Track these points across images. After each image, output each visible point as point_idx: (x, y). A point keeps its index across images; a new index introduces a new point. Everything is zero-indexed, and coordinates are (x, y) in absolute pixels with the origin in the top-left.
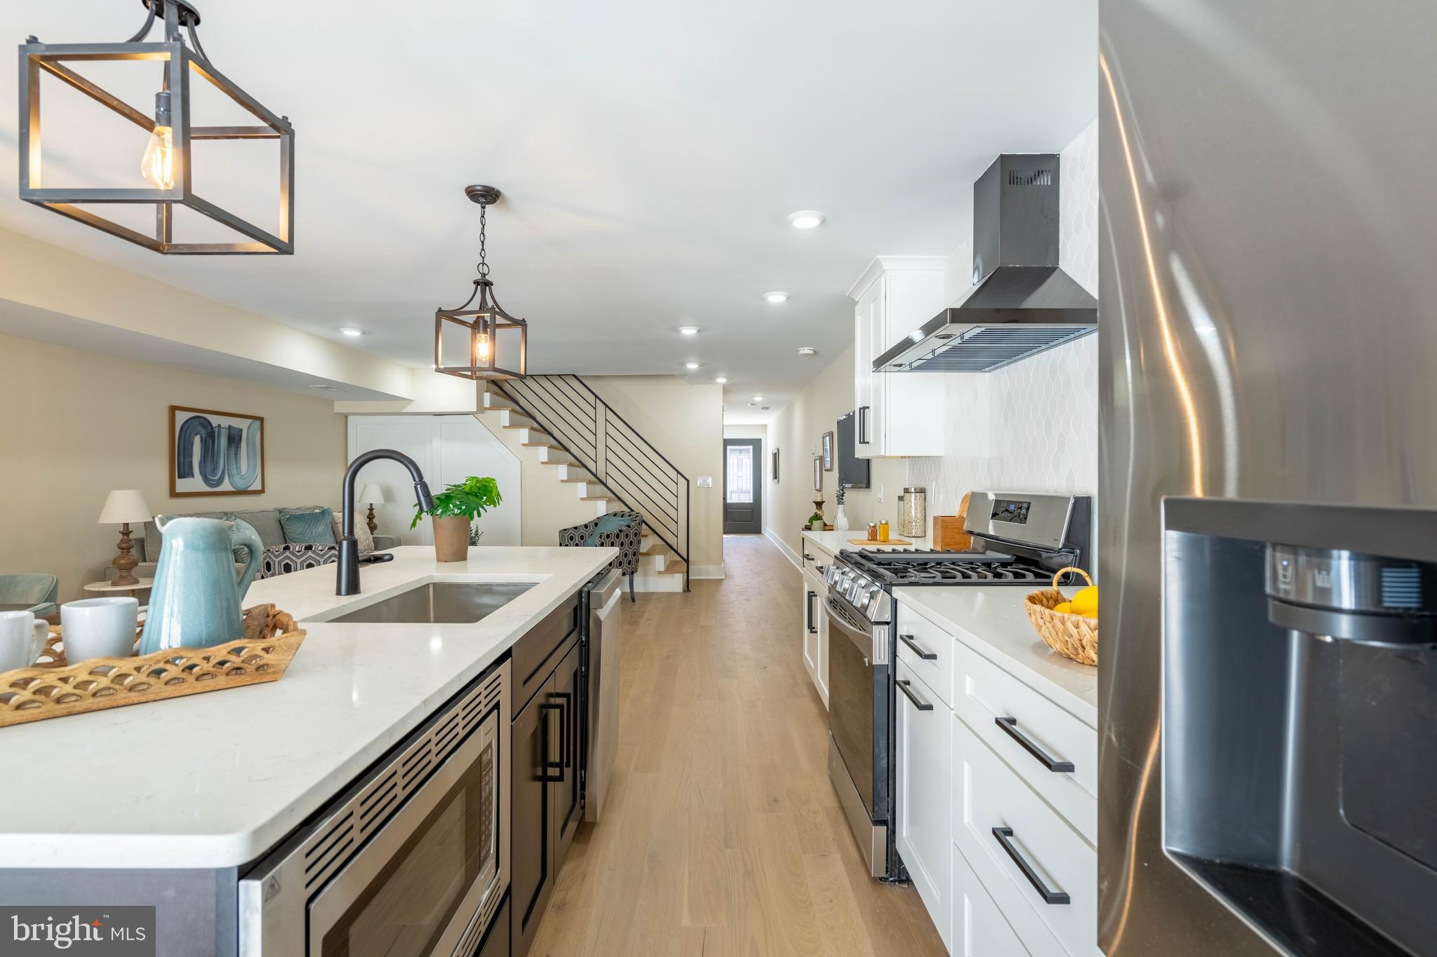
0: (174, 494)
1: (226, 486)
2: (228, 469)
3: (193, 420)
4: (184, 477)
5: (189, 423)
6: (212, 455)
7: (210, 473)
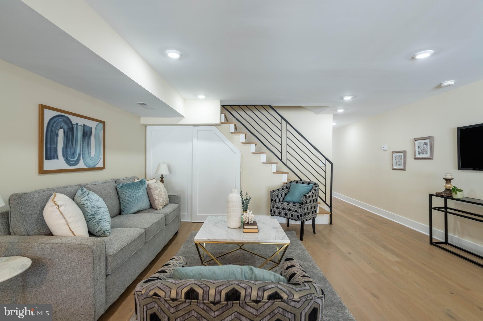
0: (42, 171)
1: (81, 165)
2: (83, 154)
3: (58, 118)
4: (51, 158)
5: (55, 119)
6: (72, 144)
7: (70, 156)
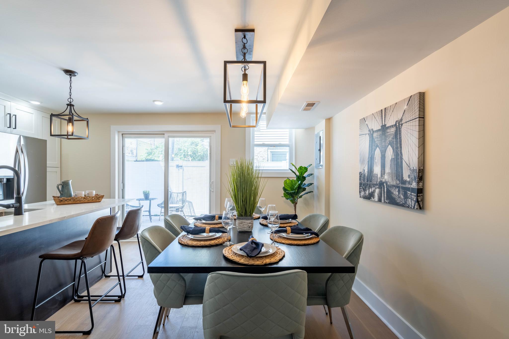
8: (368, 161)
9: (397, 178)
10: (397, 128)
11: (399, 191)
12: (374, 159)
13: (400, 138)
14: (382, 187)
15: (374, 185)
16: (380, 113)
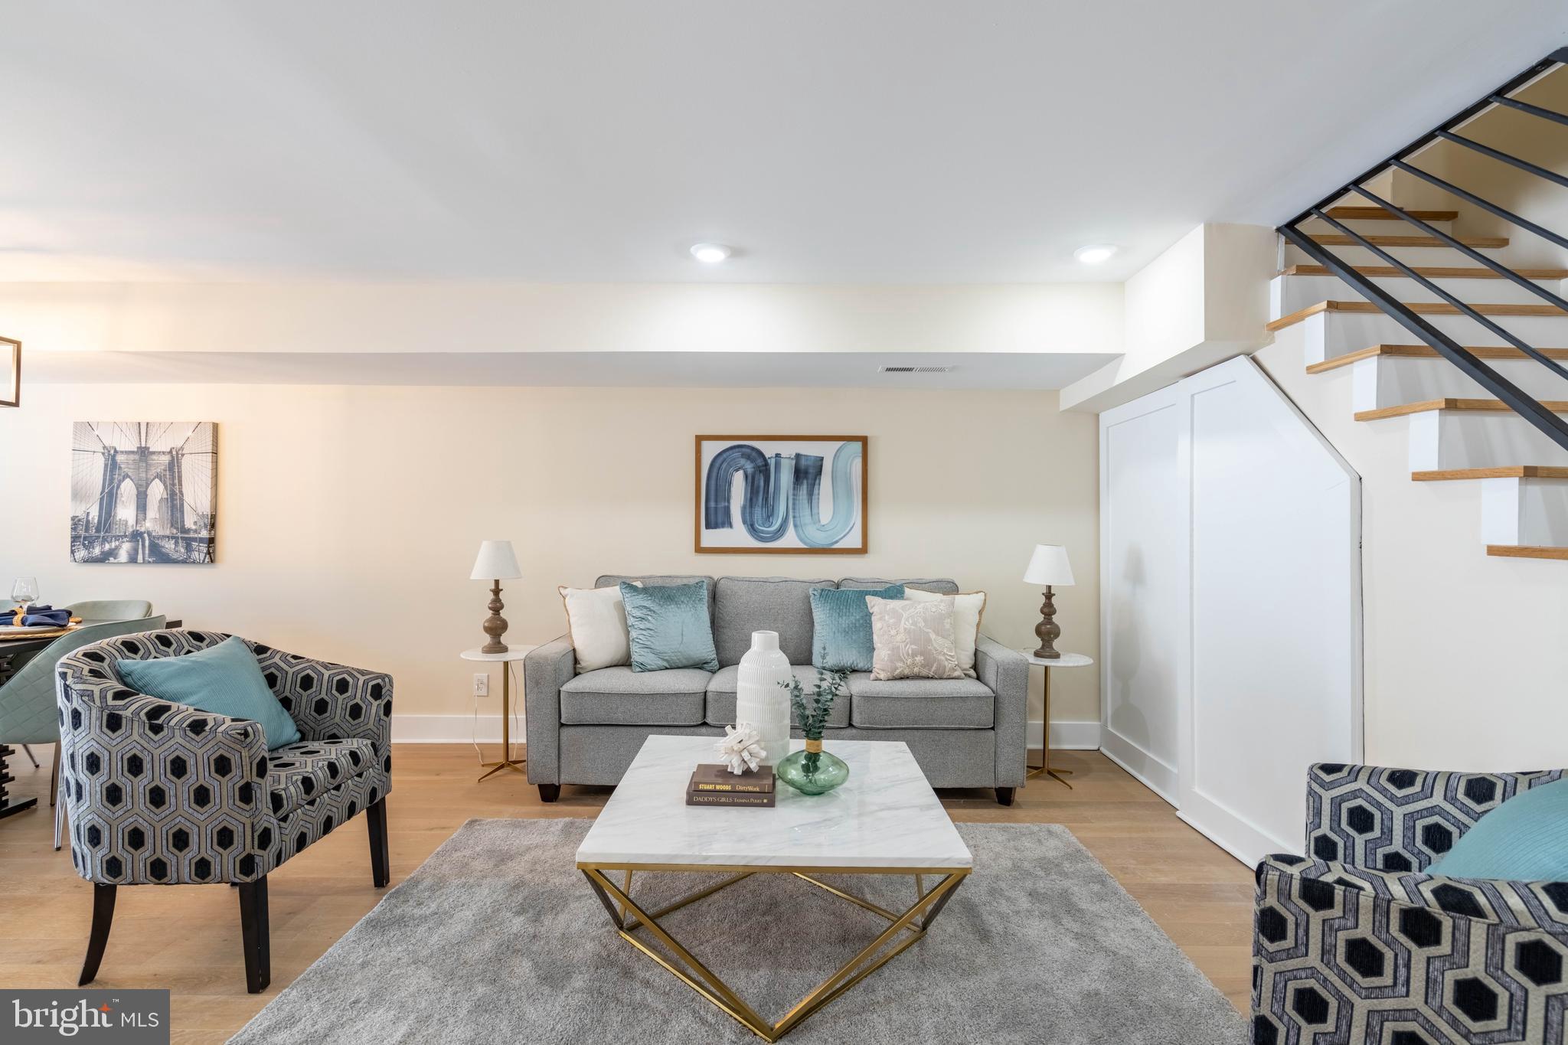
0: (699, 550)
1: (790, 539)
2: (794, 517)
3: (731, 452)
4: (716, 526)
5: (725, 456)
6: (766, 499)
7: (760, 522)
8: (102, 499)
9: (172, 526)
10: (172, 457)
11: (176, 543)
12: (119, 496)
13: (178, 472)
14: (138, 541)
15: (117, 538)
16: (136, 427)
